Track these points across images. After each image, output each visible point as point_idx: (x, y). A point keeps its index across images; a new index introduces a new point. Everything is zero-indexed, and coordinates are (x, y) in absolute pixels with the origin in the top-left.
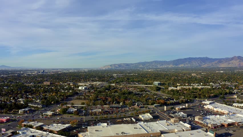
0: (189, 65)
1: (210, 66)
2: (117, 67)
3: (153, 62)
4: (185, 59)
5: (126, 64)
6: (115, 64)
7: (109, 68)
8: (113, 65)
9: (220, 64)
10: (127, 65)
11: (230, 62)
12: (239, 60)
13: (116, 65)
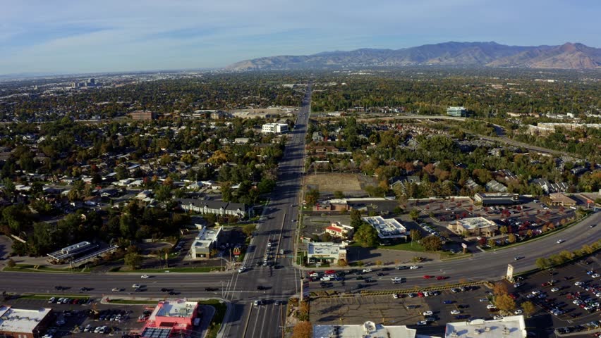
0: (453, 61)
1: (506, 65)
2: (269, 66)
3: (359, 52)
4: (440, 45)
5: (292, 58)
6: (263, 59)
7: (249, 68)
8: (260, 60)
9: (532, 60)
10: (295, 59)
11: (558, 57)
12: (580, 53)
13: (266, 61)
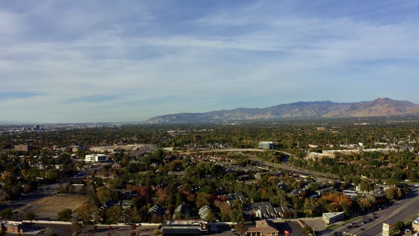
0: (300, 115)
1: (336, 116)
2: (174, 120)
3: (237, 111)
4: (292, 104)
5: (189, 115)
6: (170, 115)
7: (159, 121)
8: (167, 116)
9: (354, 111)
10: (192, 115)
11: (371, 108)
12: (387, 105)
13: (173, 117)
